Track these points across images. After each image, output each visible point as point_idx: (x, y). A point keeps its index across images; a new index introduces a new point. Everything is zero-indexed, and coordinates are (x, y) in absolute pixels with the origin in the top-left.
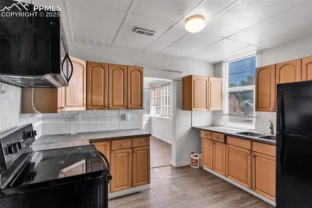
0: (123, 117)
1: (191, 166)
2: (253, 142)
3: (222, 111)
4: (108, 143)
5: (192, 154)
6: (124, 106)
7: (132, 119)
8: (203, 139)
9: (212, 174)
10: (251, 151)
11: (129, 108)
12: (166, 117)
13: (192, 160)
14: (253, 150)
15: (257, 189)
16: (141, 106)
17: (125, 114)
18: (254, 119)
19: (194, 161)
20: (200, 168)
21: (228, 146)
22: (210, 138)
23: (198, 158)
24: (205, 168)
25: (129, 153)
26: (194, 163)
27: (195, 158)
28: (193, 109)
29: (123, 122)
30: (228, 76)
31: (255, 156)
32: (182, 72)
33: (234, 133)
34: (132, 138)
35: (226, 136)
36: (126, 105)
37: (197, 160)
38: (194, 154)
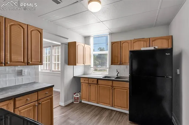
0: (20, 73)
1: (74, 102)
2: (113, 81)
3: (90, 65)
4: (12, 102)
5: (75, 94)
6: (24, 62)
7: (29, 74)
8: (82, 84)
9: (88, 104)
10: (112, 86)
11: (29, 64)
12: (46, 71)
13: (75, 98)
14: (113, 85)
15: (116, 106)
16: (41, 62)
17: (22, 70)
18: (108, 69)
19: (76, 99)
20: (80, 102)
21: (98, 85)
22: (87, 82)
23: (78, 96)
24: (83, 101)
25: (34, 106)
26: (76, 100)
27: (77, 97)
28: (77, 64)
29: (20, 78)
30: (93, 45)
31: (114, 88)
32: (68, 39)
33: (101, 78)
34: (37, 92)
35: (98, 79)
36: (26, 61)
37: (78, 98)
38: (76, 94)
